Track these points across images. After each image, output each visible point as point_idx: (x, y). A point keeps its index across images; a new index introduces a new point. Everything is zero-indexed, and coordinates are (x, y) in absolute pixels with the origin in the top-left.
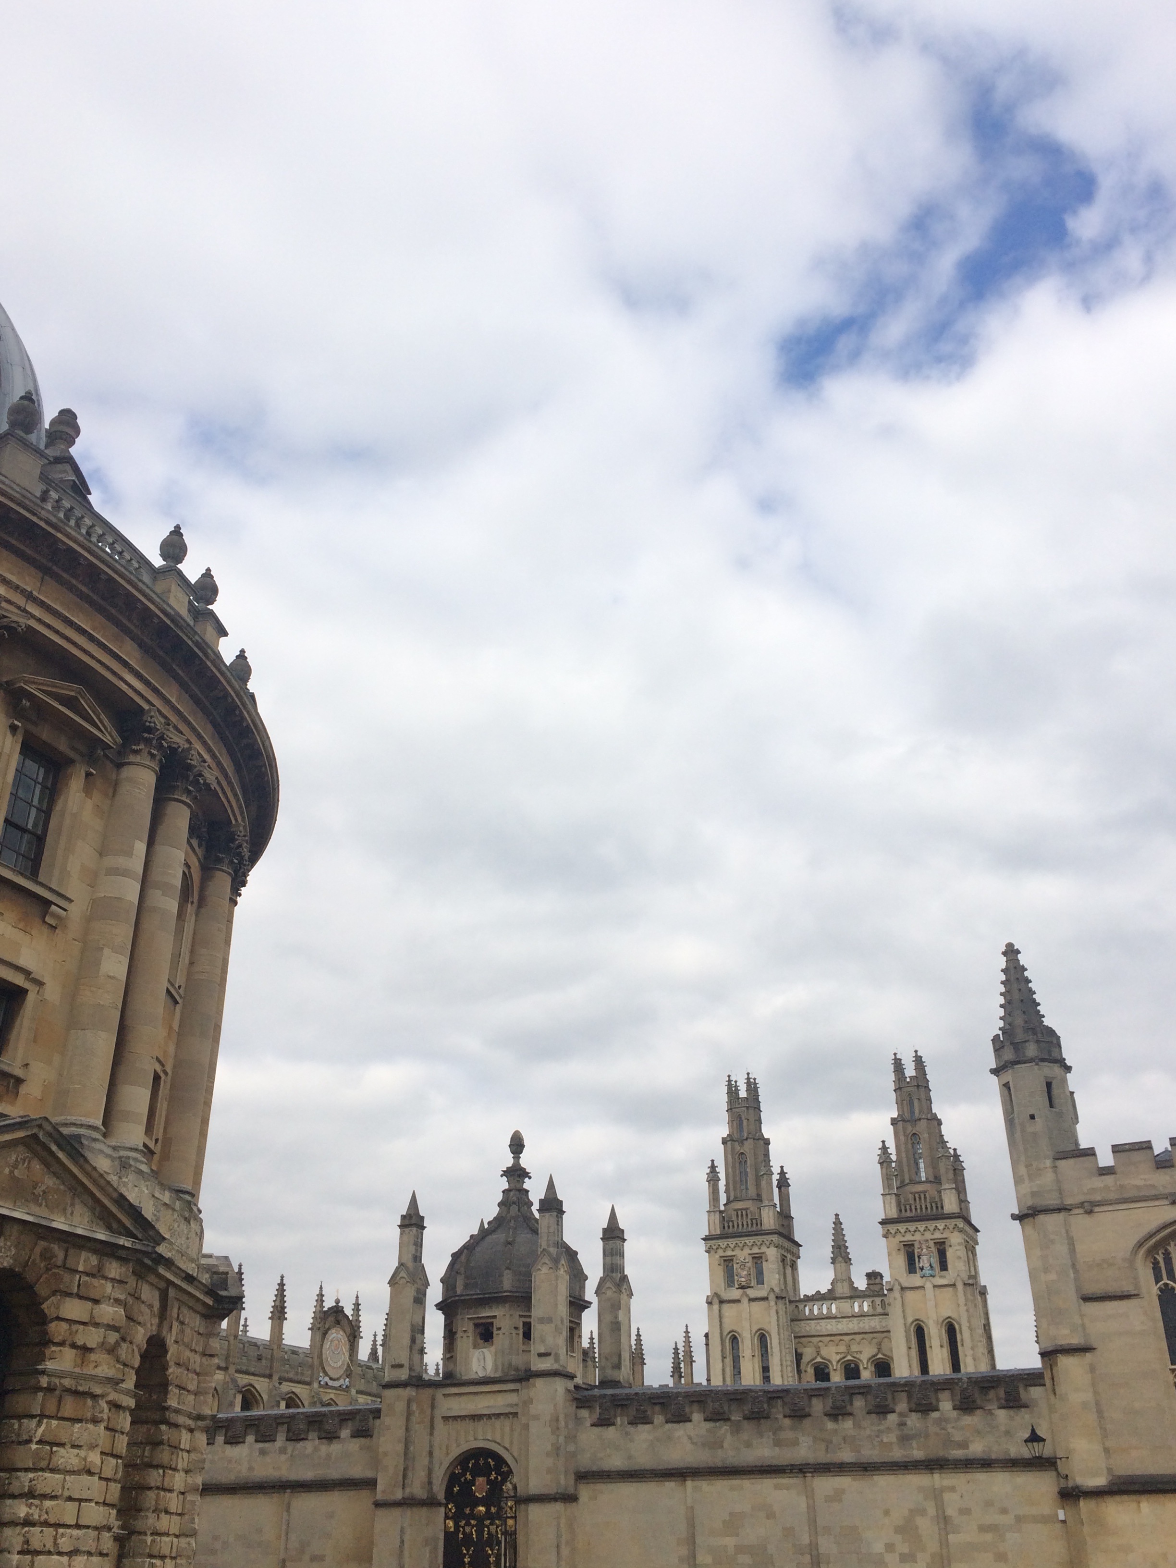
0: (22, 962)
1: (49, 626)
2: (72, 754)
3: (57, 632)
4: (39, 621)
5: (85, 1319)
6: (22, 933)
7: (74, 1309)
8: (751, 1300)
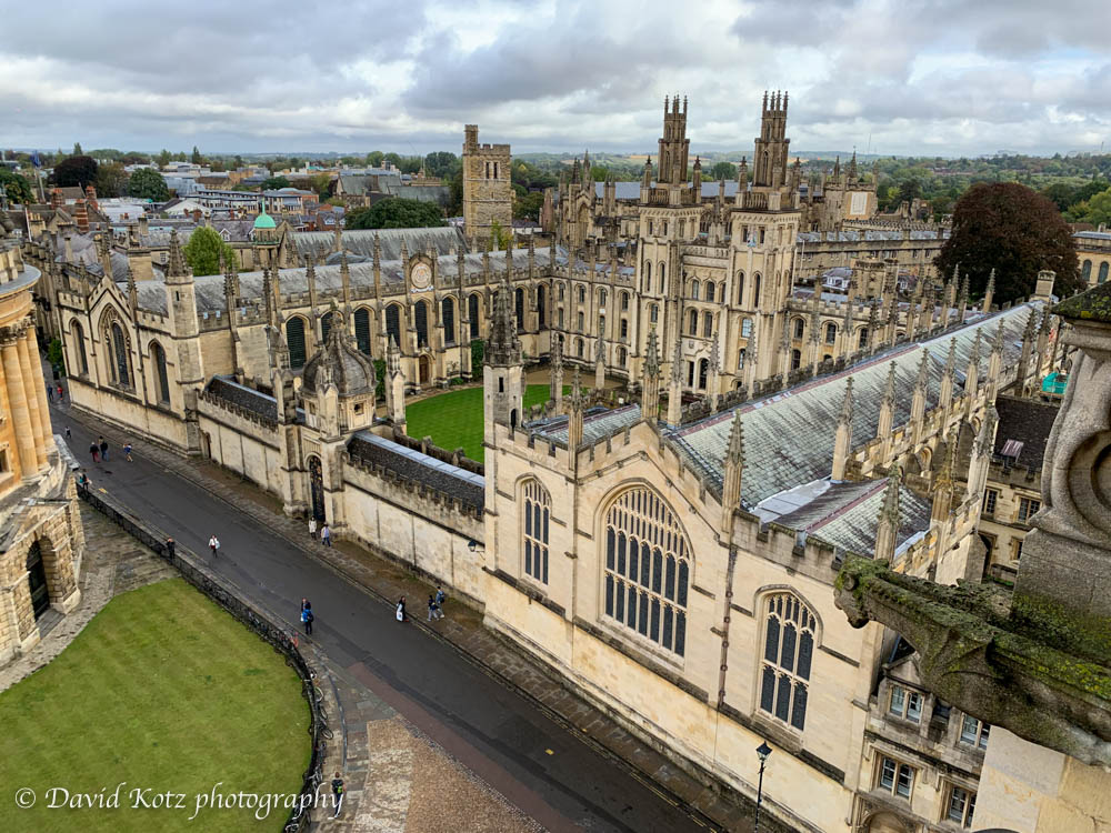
8: (659, 244)
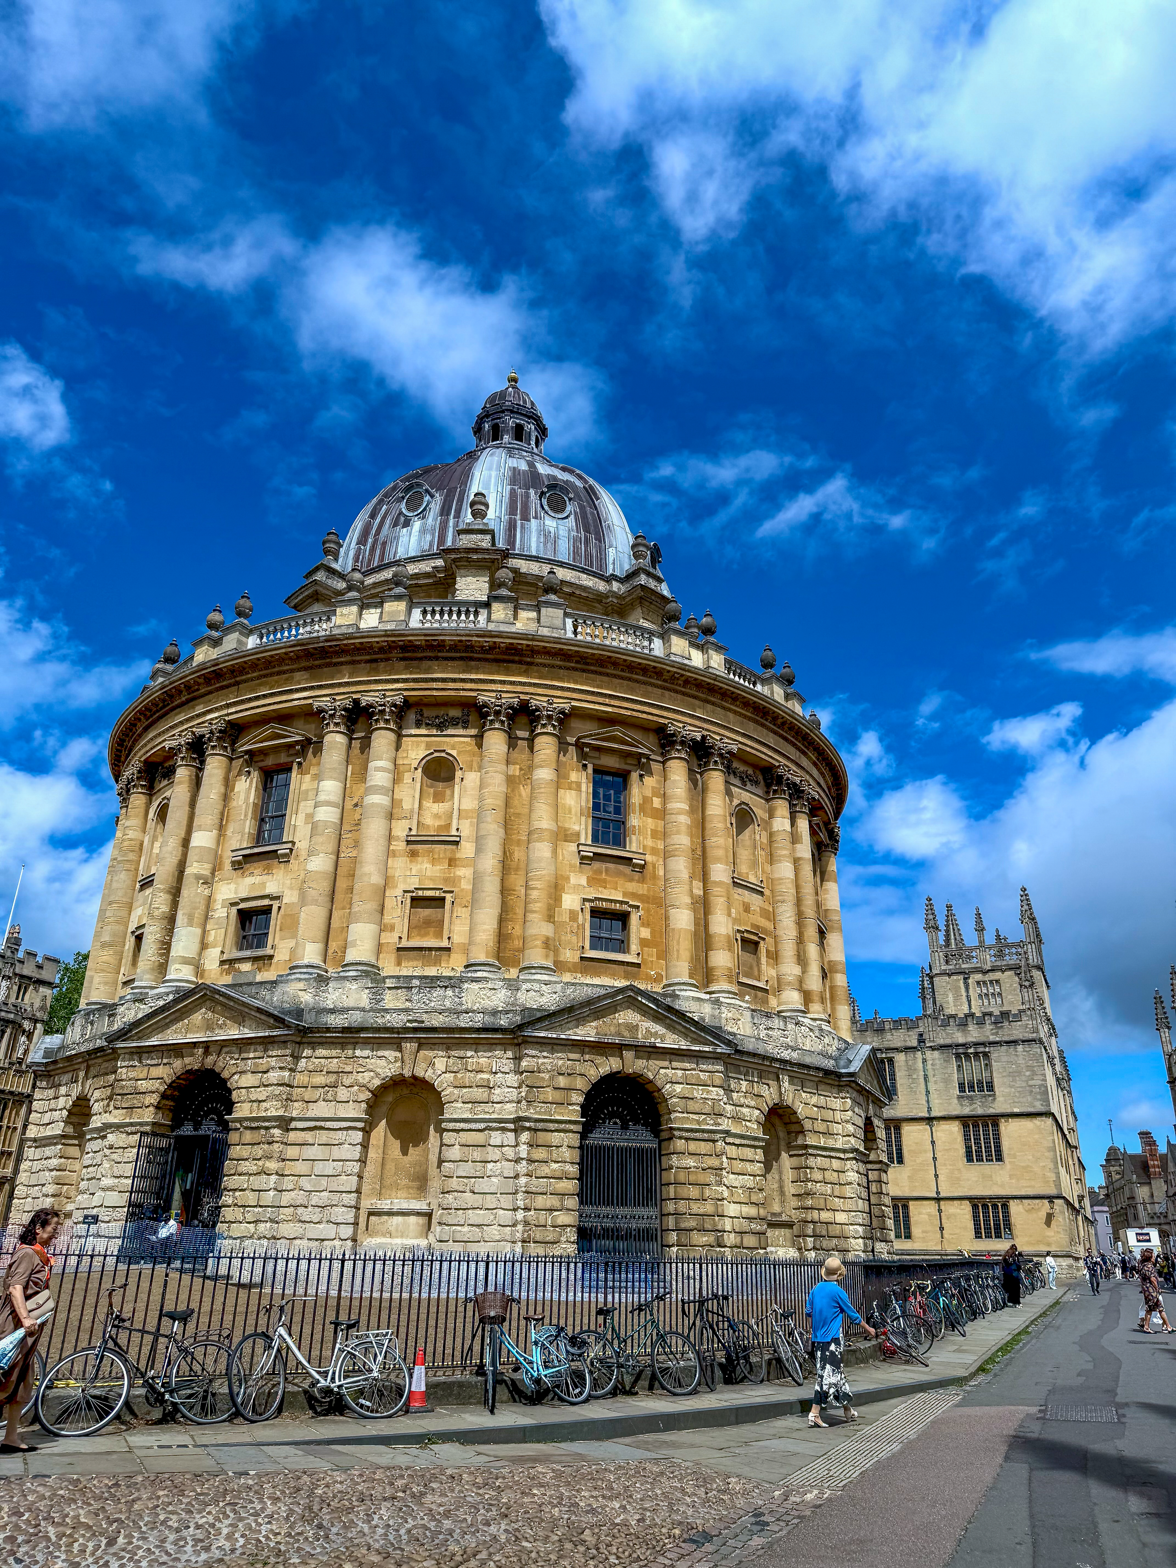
0: (268, 891)
1: (241, 711)
2: (290, 759)
3: (246, 710)
4: (236, 712)
5: (257, 1083)
6: (266, 877)
7: (248, 1080)
